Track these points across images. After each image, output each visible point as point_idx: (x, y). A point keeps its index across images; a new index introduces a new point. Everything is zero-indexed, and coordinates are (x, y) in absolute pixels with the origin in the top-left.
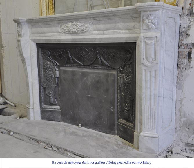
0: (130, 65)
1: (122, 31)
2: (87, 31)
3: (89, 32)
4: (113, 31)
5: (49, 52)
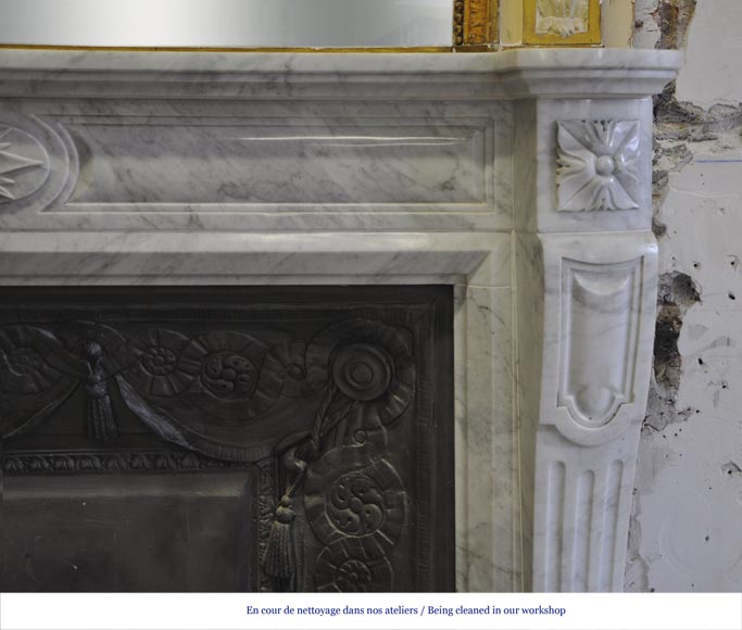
0: (384, 430)
1: (353, 210)
2: (24, 202)
3: (48, 208)
4: (279, 210)
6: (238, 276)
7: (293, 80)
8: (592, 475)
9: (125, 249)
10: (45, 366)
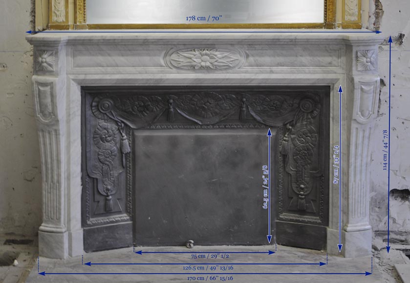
0: (312, 119)
1: (308, 69)
2: (234, 67)
3: (239, 68)
4: (291, 69)
5: (112, 102)
6: (280, 84)
7: (297, 40)
8: (364, 131)
9: (256, 78)
10: (232, 104)
